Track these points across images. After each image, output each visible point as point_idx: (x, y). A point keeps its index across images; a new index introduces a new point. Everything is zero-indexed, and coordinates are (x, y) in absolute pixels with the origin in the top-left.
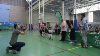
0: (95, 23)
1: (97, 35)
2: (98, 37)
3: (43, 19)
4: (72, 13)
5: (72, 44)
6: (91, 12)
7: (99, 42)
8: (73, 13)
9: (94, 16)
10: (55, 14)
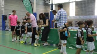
0: (78, 17)
3: (3, 9)
4: (48, 2)
5: (46, 46)
6: (73, 2)
8: (50, 2)
9: (76, 8)
10: (22, 2)
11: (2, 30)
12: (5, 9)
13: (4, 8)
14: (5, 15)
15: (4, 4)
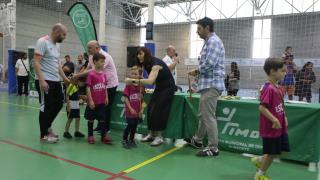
1: (231, 105)
2: (234, 110)
3: (13, 34)
4: (135, 20)
7: (236, 128)
10: (68, 13)
11: (7, 93)
12: (17, 35)
13: (14, 31)
14: (18, 50)
15: (14, 20)
